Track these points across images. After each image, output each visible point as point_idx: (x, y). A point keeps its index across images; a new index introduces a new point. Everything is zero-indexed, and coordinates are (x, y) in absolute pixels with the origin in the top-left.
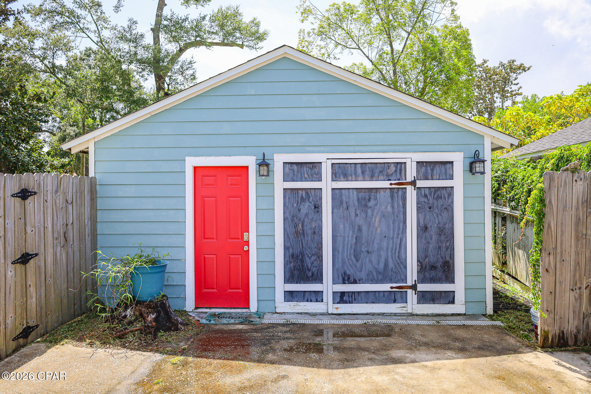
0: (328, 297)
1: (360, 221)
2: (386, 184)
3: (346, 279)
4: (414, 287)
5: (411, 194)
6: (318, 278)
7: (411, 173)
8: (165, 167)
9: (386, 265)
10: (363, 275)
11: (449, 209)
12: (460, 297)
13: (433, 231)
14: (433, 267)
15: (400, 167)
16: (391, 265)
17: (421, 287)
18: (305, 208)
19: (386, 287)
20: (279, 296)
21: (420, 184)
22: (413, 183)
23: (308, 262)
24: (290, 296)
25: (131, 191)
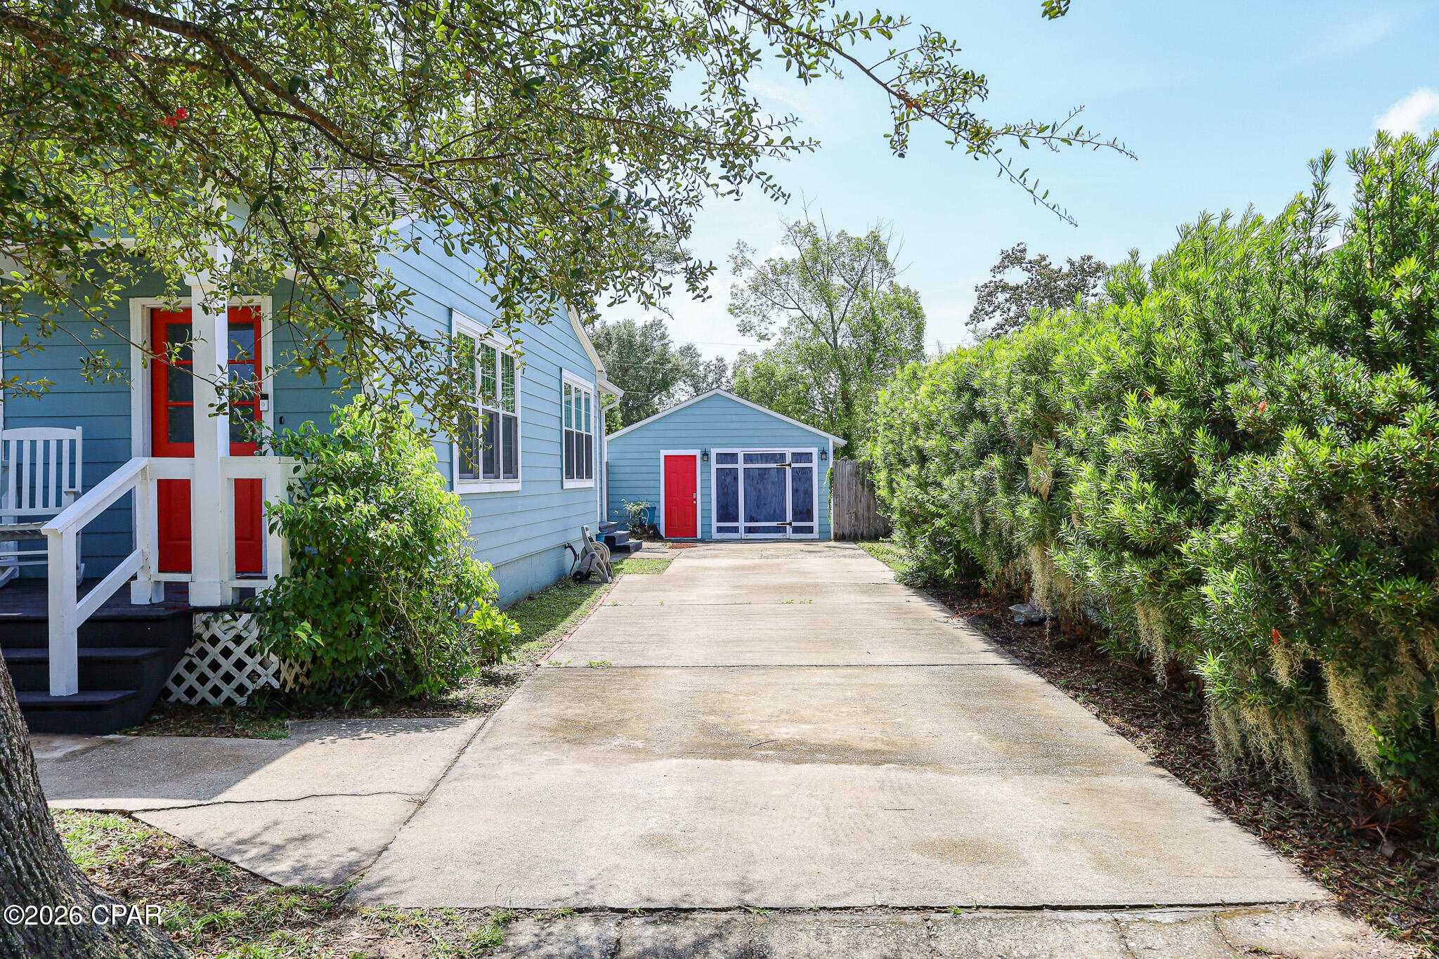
0: (742, 530)
1: (760, 486)
2: (774, 465)
3: (752, 519)
4: (790, 524)
5: (789, 471)
6: (736, 520)
7: (788, 459)
8: (648, 456)
9: (775, 511)
10: (762, 518)
11: (810, 479)
12: (816, 529)
13: (801, 493)
14: (801, 513)
15: (783, 456)
16: (777, 511)
17: (794, 524)
18: (729, 479)
19: (774, 524)
20: (714, 529)
21: (793, 465)
22: (790, 465)
23: (731, 510)
24: (720, 530)
25: (628, 470)
